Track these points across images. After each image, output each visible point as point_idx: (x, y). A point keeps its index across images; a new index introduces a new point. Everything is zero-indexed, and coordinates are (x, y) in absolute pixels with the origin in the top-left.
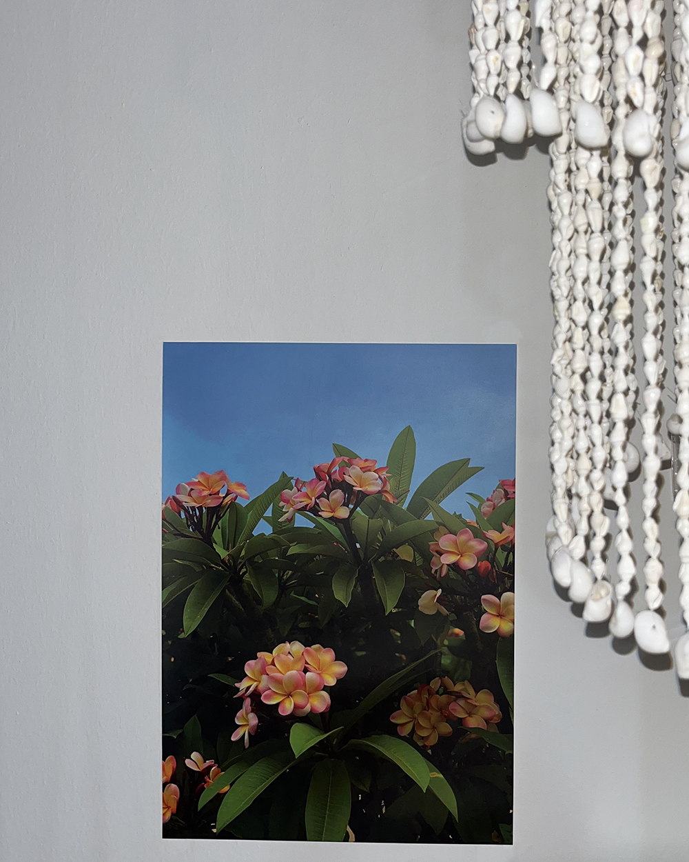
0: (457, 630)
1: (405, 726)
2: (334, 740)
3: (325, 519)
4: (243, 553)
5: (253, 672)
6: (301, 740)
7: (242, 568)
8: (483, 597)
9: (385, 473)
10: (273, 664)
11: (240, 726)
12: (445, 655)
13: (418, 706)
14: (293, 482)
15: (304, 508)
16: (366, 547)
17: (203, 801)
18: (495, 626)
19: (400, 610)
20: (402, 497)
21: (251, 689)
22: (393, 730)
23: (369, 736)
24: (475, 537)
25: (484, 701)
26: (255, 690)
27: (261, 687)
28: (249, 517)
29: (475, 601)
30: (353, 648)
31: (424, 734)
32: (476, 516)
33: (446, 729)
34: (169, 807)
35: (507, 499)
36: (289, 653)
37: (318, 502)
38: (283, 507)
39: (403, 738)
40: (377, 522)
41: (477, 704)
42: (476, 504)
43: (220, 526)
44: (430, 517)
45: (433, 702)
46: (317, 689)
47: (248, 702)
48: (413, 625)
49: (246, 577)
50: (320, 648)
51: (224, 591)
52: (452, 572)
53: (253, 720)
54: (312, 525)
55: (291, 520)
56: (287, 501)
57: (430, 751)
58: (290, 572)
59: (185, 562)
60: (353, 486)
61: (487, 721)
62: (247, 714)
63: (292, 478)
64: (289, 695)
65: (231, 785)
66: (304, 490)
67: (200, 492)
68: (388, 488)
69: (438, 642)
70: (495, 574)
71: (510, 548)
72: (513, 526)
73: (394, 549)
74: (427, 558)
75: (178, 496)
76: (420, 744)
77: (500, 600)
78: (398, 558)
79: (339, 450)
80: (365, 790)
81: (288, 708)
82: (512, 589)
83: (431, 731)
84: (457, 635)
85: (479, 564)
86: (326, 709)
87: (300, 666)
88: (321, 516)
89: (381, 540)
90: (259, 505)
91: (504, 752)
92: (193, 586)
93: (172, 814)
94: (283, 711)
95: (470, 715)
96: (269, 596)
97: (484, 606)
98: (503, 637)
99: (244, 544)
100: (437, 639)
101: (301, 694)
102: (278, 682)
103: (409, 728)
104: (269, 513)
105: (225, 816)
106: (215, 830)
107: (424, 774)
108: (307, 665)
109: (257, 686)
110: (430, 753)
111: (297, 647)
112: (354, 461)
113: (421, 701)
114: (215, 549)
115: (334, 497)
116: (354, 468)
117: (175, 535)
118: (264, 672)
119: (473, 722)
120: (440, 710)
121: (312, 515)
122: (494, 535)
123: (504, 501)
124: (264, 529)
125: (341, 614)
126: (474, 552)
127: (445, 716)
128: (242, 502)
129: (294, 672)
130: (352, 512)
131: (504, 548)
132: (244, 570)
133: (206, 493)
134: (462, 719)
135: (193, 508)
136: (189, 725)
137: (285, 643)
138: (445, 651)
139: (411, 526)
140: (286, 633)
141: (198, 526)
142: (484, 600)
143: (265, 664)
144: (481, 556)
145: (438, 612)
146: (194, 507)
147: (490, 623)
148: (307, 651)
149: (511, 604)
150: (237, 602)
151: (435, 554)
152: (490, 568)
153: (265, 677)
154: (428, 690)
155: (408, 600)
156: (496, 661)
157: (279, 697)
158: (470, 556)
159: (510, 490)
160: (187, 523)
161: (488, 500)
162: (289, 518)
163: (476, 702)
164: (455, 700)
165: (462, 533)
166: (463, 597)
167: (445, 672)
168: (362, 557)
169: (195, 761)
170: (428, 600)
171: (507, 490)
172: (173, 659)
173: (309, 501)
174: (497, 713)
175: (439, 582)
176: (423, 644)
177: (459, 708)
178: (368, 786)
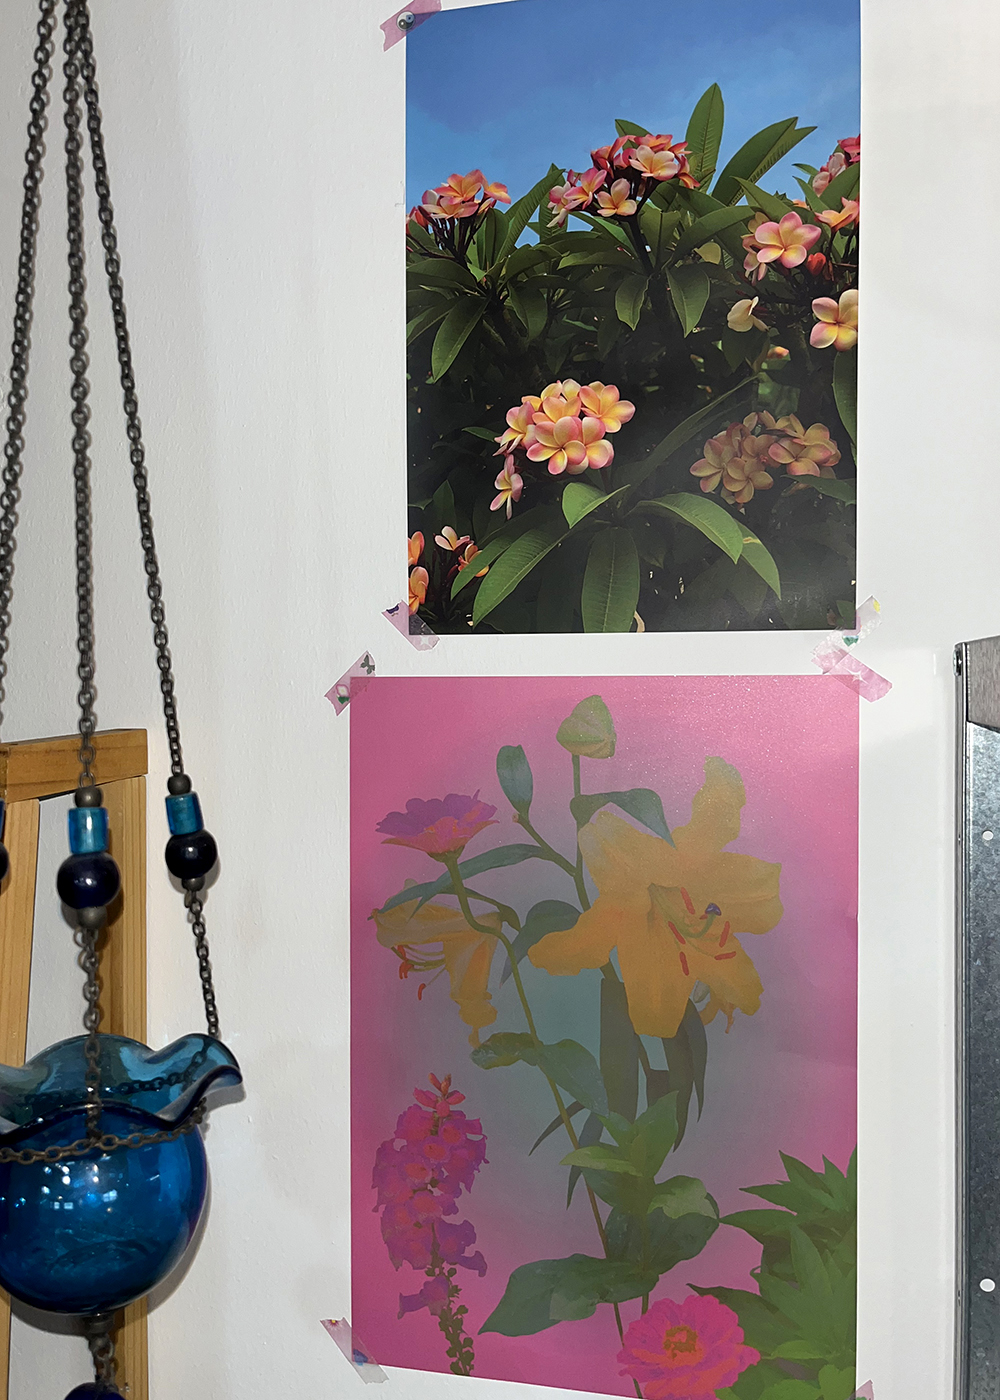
0: (779, 349)
3: (605, 218)
4: (504, 272)
5: (517, 422)
6: (577, 504)
7: (502, 291)
8: (814, 302)
9: (683, 150)
10: (541, 410)
11: (501, 491)
12: (763, 382)
14: (565, 175)
15: (579, 207)
16: (659, 249)
17: (456, 588)
18: (831, 339)
20: (706, 179)
21: (515, 444)
22: (694, 486)
25: (818, 441)
26: (519, 445)
27: (526, 440)
33: (765, 479)
34: (416, 596)
36: (561, 395)
39: (708, 496)
41: (806, 444)
42: (806, 178)
44: (743, 202)
45: (747, 445)
46: (596, 438)
47: (510, 460)
48: (720, 348)
49: (508, 302)
51: (481, 321)
52: (772, 272)
53: (517, 483)
54: (589, 228)
55: (563, 224)
56: (557, 201)
57: (742, 510)
59: (434, 289)
60: (642, 172)
61: (820, 464)
63: (564, 170)
64: (562, 448)
65: (490, 566)
67: (451, 199)
68: (688, 169)
70: (831, 269)
71: (852, 230)
72: (857, 200)
73: (696, 249)
75: (424, 206)
76: (730, 502)
77: (838, 303)
78: (701, 261)
79: (623, 127)
80: (658, 565)
81: (560, 464)
82: (855, 285)
83: (744, 484)
84: (779, 355)
85: (809, 259)
87: (575, 410)
88: (600, 215)
90: (523, 209)
92: (444, 318)
93: (420, 604)
94: (554, 469)
96: (536, 323)
97: (817, 314)
98: (843, 351)
103: (715, 482)
104: (535, 218)
105: (484, 604)
106: (471, 623)
107: (735, 540)
108: (583, 409)
111: (571, 387)
115: (617, 188)
116: (643, 148)
117: (421, 254)
118: (530, 421)
119: (801, 468)
120: (757, 455)
121: (590, 215)
122: (831, 217)
124: (529, 238)
126: (803, 242)
128: (503, 208)
129: (568, 418)
130: (640, 205)
131: (844, 231)
133: (458, 200)
135: (443, 221)
136: (439, 492)
137: (556, 382)
139: (718, 217)
141: (448, 243)
143: (531, 411)
144: (812, 247)
145: (754, 327)
147: (825, 334)
148: (584, 391)
151: (750, 250)
153: (531, 427)
154: (741, 430)
155: (715, 315)
157: (550, 451)
159: (852, 152)
161: (822, 170)
162: (561, 222)
164: (776, 442)
165: (786, 219)
169: (447, 538)
170: (741, 314)
171: (849, 153)
172: (419, 411)
174: (834, 453)
175: (754, 287)
176: (734, 370)
177: (781, 452)
178: (661, 560)
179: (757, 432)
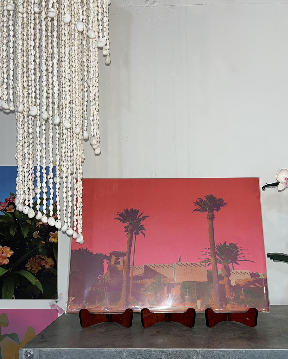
0: (43, 242)
2: (10, 272)
3: (8, 213)
6: (1, 272)
8: (50, 233)
12: (40, 248)
13: (32, 263)
15: (2, 210)
16: (18, 220)
19: (28, 237)
22: (26, 269)
23: (19, 271)
25: (50, 260)
29: (48, 234)
30: (15, 247)
31: (34, 270)
33: (40, 268)
37: (6, 208)
39: (29, 271)
45: (36, 261)
46: (5, 258)
48: (31, 241)
50: (6, 247)
52: (42, 226)
54: (4, 214)
57: (35, 274)
61: (51, 266)
66: (2, 205)
69: (38, 245)
73: (26, 221)
74: (35, 223)
76: (33, 273)
77: (54, 234)
78: (27, 223)
79: (12, 194)
82: (57, 231)
83: (36, 269)
86: (8, 263)
89: (23, 218)
91: (55, 274)
95: (46, 264)
97: (50, 235)
98: (55, 243)
101: (1, 259)
103: (30, 268)
107: (34, 281)
113: (33, 261)
115: (11, 206)
119: (47, 266)
120: (39, 263)
121: (4, 211)
125: (12, 238)
127: (40, 265)
130: (15, 211)
134: (44, 265)
145: (38, 237)
147: (52, 240)
148: (3, 248)
149: (57, 235)
151: (37, 222)
154: (35, 258)
155: (30, 234)
156: (53, 250)
163: (48, 261)
164: (42, 261)
166: (45, 233)
167: (40, 253)
168: (18, 222)
170: (35, 234)
173: (3, 208)
174: (53, 264)
175: (38, 229)
176: (34, 246)
177: (43, 263)
178: (19, 284)
179: (39, 259)
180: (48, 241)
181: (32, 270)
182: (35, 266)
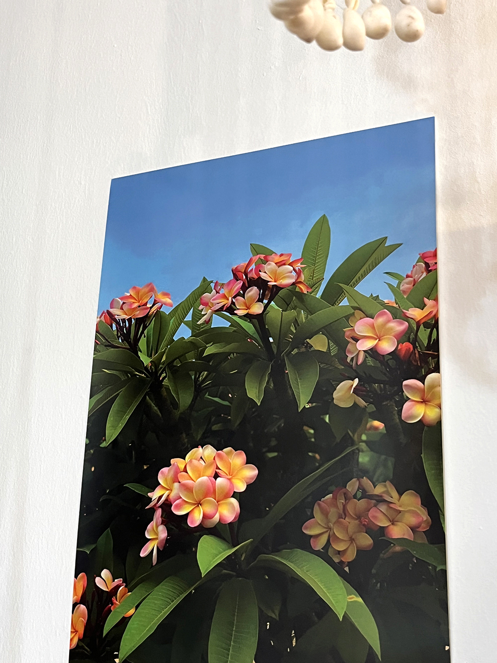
1: (319, 538)
2: (242, 556)
13: (333, 513)
19: (314, 404)
23: (278, 551)
24: (395, 317)
28: (171, 324)
29: (396, 388)
30: (264, 450)
31: (340, 547)
32: (395, 295)
35: (428, 271)
37: (234, 301)
38: (202, 310)
40: (291, 314)
43: (146, 335)
50: (231, 451)
58: (206, 373)
62: (157, 527)
66: (222, 291)
69: (356, 438)
74: (342, 345)
86: (235, 518)
89: (295, 332)
91: (435, 568)
95: (393, 522)
99: (166, 349)
100: (354, 436)
101: (210, 502)
102: (188, 489)
109: (168, 496)
110: (348, 571)
112: (270, 258)
113: (336, 506)
114: (139, 357)
123: (425, 274)
125: (254, 413)
127: (364, 525)
132: (164, 375)
134: (384, 527)
138: (363, 447)
140: (199, 437)
142: (406, 385)
146: (124, 319)
149: (436, 387)
150: (156, 408)
152: (412, 349)
156: (422, 455)
158: (389, 339)
160: (118, 334)
163: (400, 506)
166: (382, 385)
167: (364, 472)
168: (275, 350)
173: (226, 302)
180: (396, 417)
181: (330, 550)
182: (346, 529)
